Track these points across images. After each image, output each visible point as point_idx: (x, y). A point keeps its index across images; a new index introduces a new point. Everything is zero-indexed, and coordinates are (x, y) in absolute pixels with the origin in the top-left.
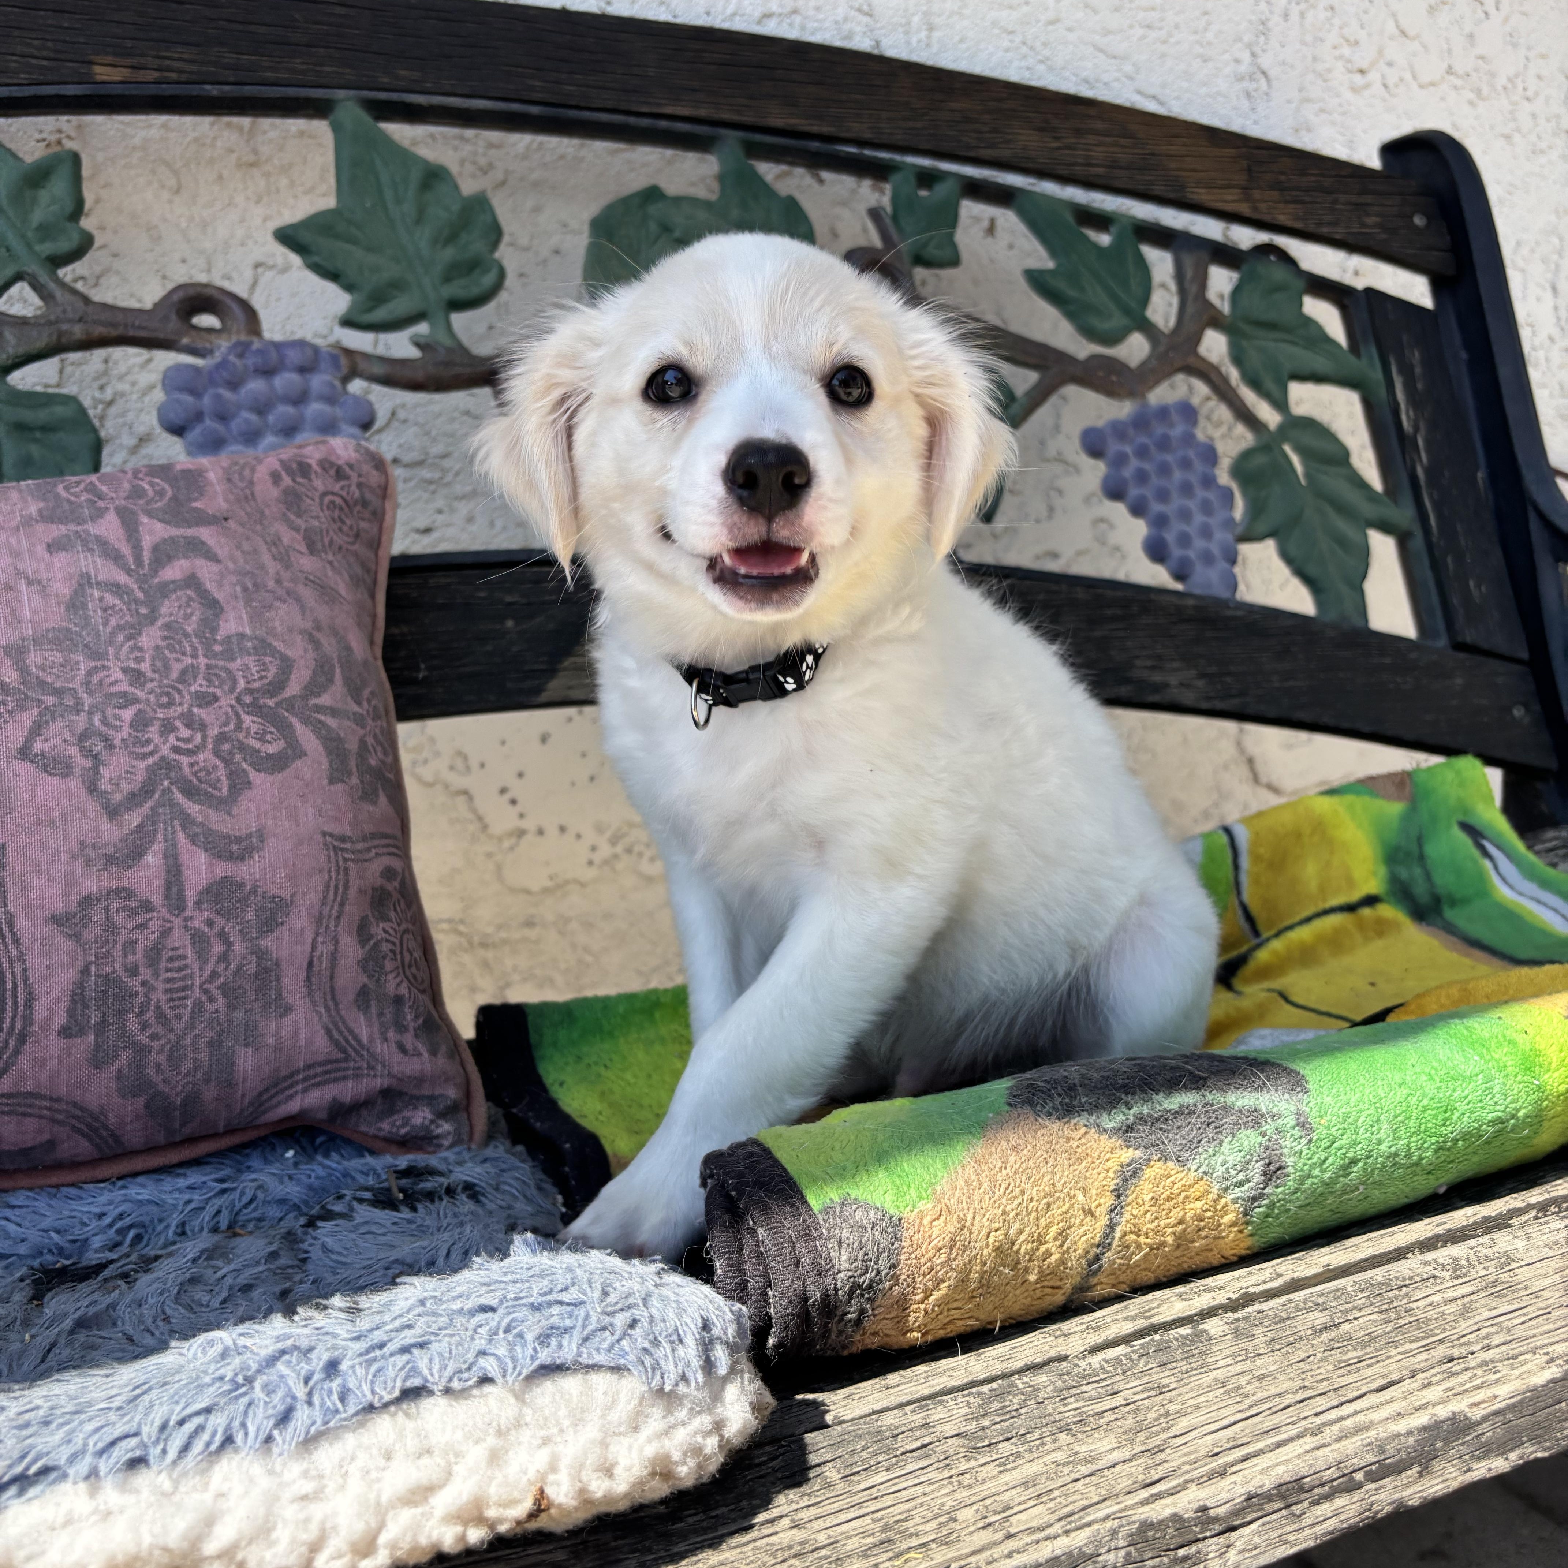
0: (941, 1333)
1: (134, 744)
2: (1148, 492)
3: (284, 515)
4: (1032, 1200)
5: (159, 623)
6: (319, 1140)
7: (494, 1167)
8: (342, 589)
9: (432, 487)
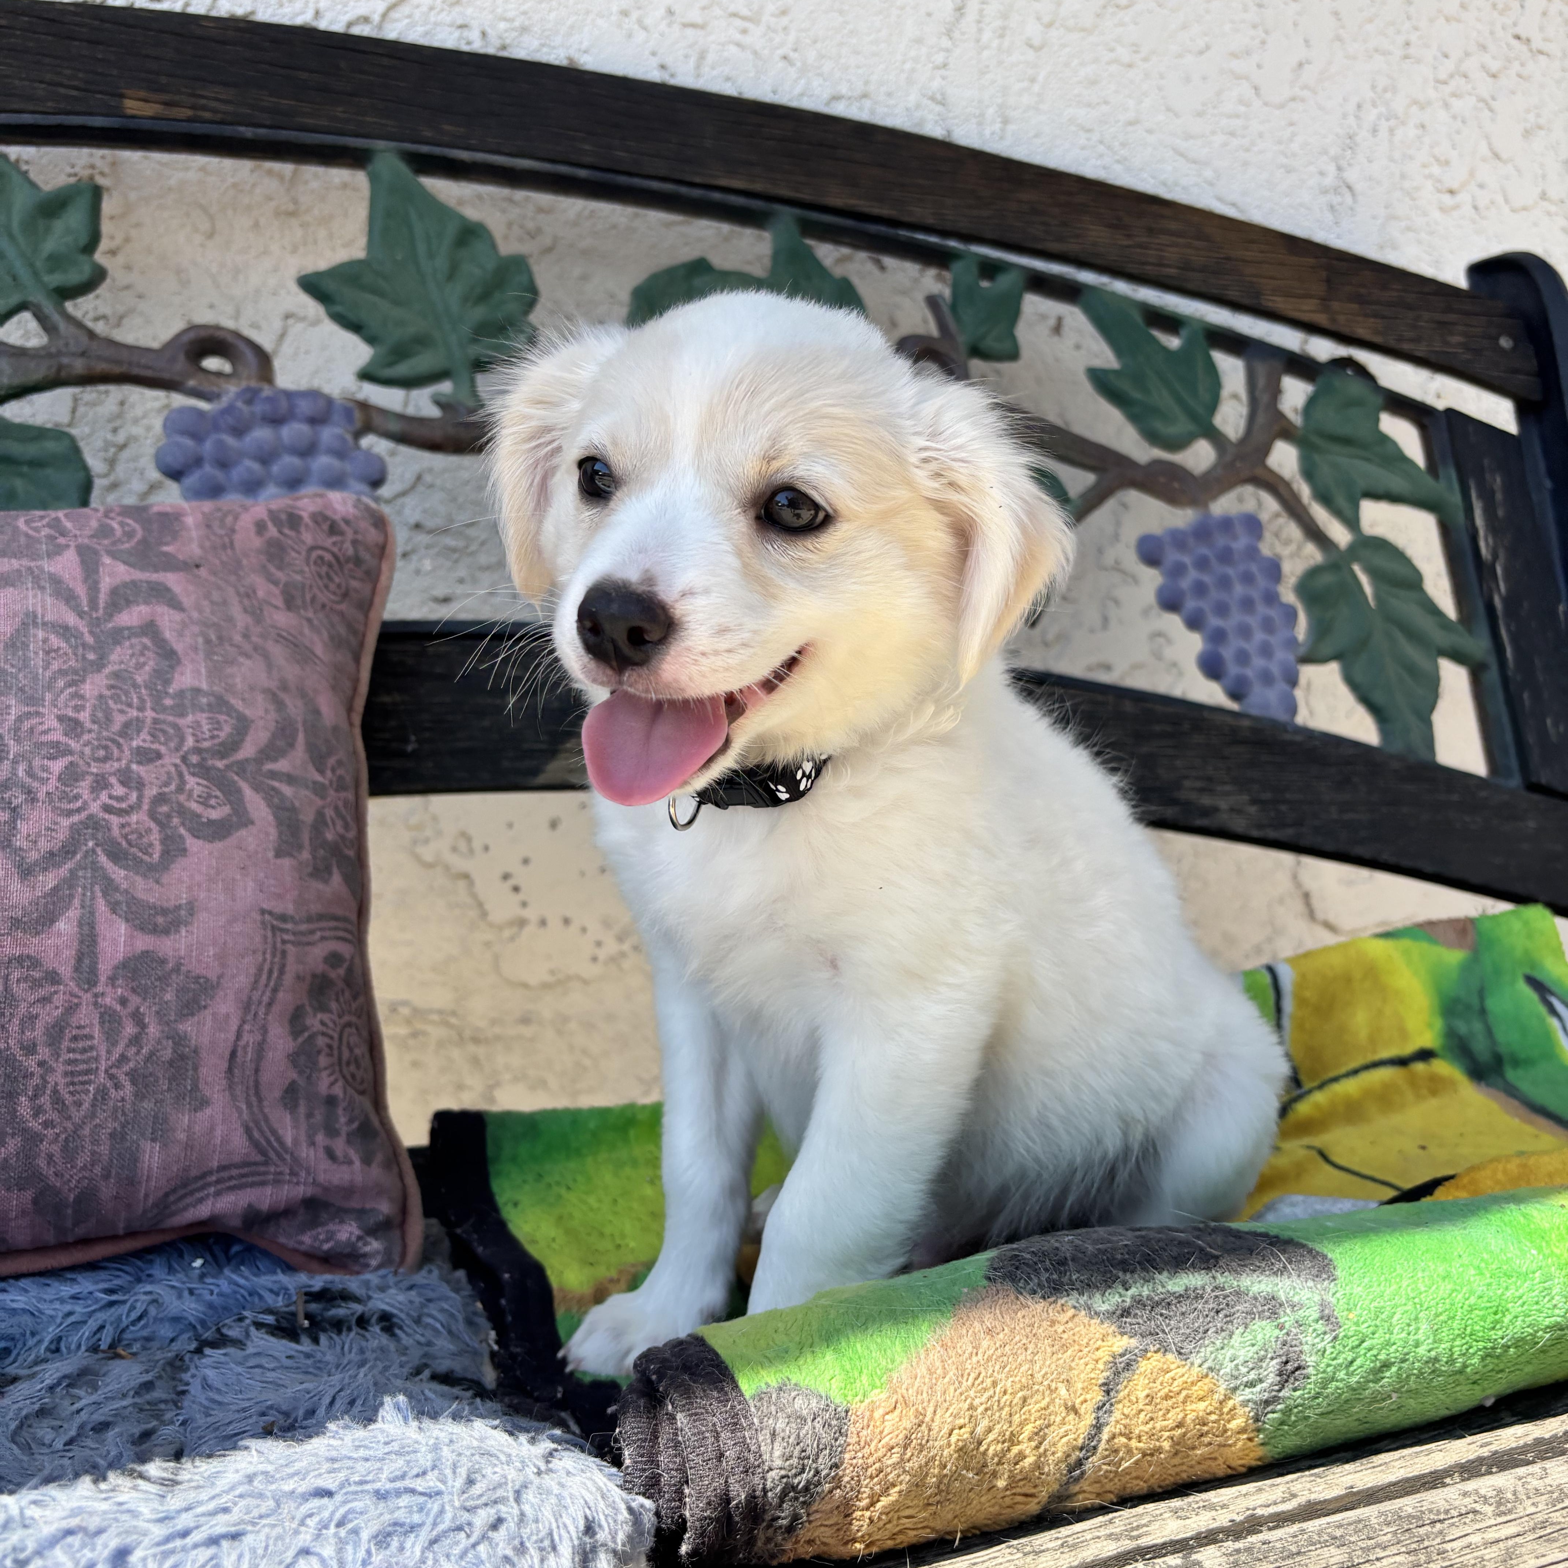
0: (890, 1544)
1: (60, 799)
2: (1205, 605)
3: (264, 567)
4: (1005, 1393)
5: (107, 671)
6: (236, 1249)
7: (420, 1295)
8: (319, 650)
9: (456, 556)
